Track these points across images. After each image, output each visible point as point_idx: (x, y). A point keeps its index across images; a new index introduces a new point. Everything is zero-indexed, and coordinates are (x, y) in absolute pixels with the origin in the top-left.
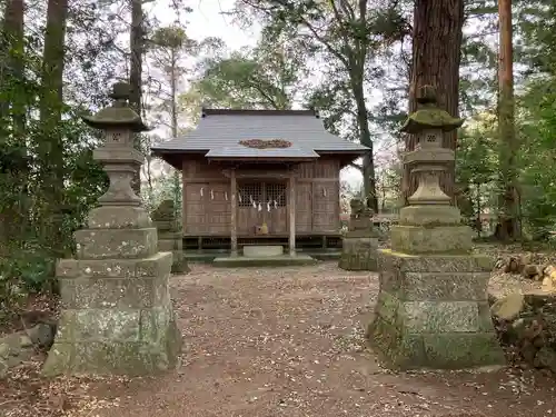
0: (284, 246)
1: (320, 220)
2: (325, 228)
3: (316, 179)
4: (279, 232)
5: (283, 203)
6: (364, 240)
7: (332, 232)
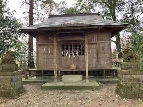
0: (83, 75)
1: (102, 62)
2: (105, 66)
3: (99, 42)
4: (81, 68)
5: (83, 53)
6: (135, 76)
7: (108, 67)
